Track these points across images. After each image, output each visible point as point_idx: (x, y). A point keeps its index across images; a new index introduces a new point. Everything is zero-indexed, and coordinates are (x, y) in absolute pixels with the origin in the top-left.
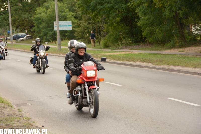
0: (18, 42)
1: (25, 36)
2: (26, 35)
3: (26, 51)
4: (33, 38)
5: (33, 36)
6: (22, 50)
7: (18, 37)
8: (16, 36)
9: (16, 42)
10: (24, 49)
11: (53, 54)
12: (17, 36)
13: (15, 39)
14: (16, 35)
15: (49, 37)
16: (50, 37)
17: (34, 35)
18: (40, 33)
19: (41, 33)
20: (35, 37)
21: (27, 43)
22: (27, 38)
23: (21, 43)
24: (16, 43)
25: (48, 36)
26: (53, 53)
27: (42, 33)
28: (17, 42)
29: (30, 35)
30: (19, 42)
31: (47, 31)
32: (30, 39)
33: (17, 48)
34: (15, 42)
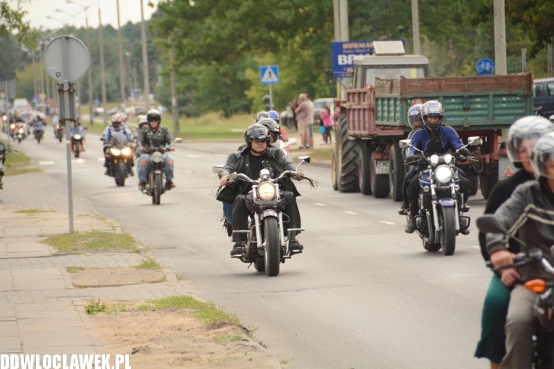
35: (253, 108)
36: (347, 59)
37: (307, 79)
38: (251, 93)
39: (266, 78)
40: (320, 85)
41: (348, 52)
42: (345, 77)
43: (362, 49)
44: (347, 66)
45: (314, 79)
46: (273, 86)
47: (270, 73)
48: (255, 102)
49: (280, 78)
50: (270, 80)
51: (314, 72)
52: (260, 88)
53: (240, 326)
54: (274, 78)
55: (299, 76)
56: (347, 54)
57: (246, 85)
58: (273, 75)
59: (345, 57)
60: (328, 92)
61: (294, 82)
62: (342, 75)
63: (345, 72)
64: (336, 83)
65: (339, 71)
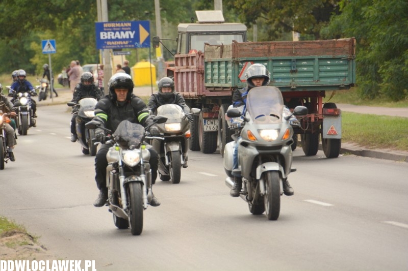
35: (36, 71)
36: (107, 35)
37: (77, 50)
38: (35, 60)
39: (46, 49)
40: (87, 54)
41: (108, 29)
42: (105, 48)
43: (118, 27)
44: (107, 40)
45: (82, 49)
46: (52, 55)
47: (49, 45)
48: (38, 67)
49: (57, 49)
50: (49, 50)
51: (83, 45)
52: (42, 56)
53: (26, 234)
55: (71, 48)
56: (107, 31)
57: (31, 54)
58: (52, 47)
59: (105, 33)
60: (93, 60)
61: (68, 52)
62: (104, 47)
63: (106, 45)
64: (98, 53)
65: (101, 44)
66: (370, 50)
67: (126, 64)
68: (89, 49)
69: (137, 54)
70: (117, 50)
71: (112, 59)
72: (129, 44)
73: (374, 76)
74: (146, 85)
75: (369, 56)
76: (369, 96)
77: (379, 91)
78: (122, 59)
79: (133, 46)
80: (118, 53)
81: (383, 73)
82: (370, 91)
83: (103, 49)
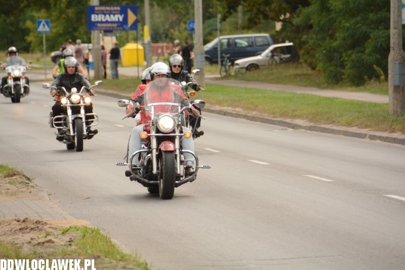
0: (233, 74)
1: (268, 45)
2: (270, 40)
3: (254, 113)
4: (301, 60)
5: (301, 48)
6: (239, 110)
7: (235, 52)
8: (225, 47)
9: (224, 74)
10: (246, 109)
11: (363, 131)
12: (229, 44)
13: (219, 60)
14: (225, 41)
15: (370, 55)
16: (379, 56)
17: (307, 46)
18: (332, 36)
19: (337, 35)
20: (308, 52)
21: (271, 81)
22: (276, 58)
23: (243, 79)
24: (222, 78)
25: (367, 51)
26: (366, 127)
27: (340, 35)
28: (228, 76)
29: (291, 44)
30: (236, 77)
31: (364, 28)
32: (287, 61)
33: (220, 103)
34: (219, 76)
35: (31, 49)
36: (98, 18)
37: (71, 29)
38: (30, 38)
39: (41, 28)
40: (80, 34)
41: (98, 12)
42: (97, 30)
43: (108, 11)
44: (98, 22)
45: (76, 29)
46: (46, 34)
47: (44, 25)
48: (32, 44)
49: (51, 29)
50: (44, 30)
51: (75, 25)
52: (36, 34)
54: (47, 29)
55: (64, 27)
56: (97, 14)
57: (26, 32)
58: (46, 27)
59: (96, 16)
60: (85, 39)
61: (61, 32)
62: (94, 28)
63: (96, 26)
64: (90, 33)
65: (93, 25)
66: (336, 40)
67: (116, 44)
68: (82, 29)
69: (128, 36)
70: (108, 32)
71: (103, 40)
72: (118, 26)
73: (339, 64)
74: (134, 66)
75: (335, 44)
76: (334, 81)
77: (343, 77)
78: (112, 40)
79: (121, 28)
80: (108, 34)
81: (346, 61)
82: (335, 76)
83: (94, 30)
